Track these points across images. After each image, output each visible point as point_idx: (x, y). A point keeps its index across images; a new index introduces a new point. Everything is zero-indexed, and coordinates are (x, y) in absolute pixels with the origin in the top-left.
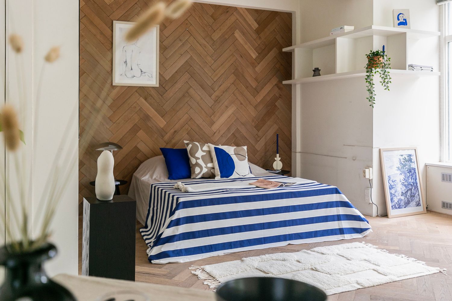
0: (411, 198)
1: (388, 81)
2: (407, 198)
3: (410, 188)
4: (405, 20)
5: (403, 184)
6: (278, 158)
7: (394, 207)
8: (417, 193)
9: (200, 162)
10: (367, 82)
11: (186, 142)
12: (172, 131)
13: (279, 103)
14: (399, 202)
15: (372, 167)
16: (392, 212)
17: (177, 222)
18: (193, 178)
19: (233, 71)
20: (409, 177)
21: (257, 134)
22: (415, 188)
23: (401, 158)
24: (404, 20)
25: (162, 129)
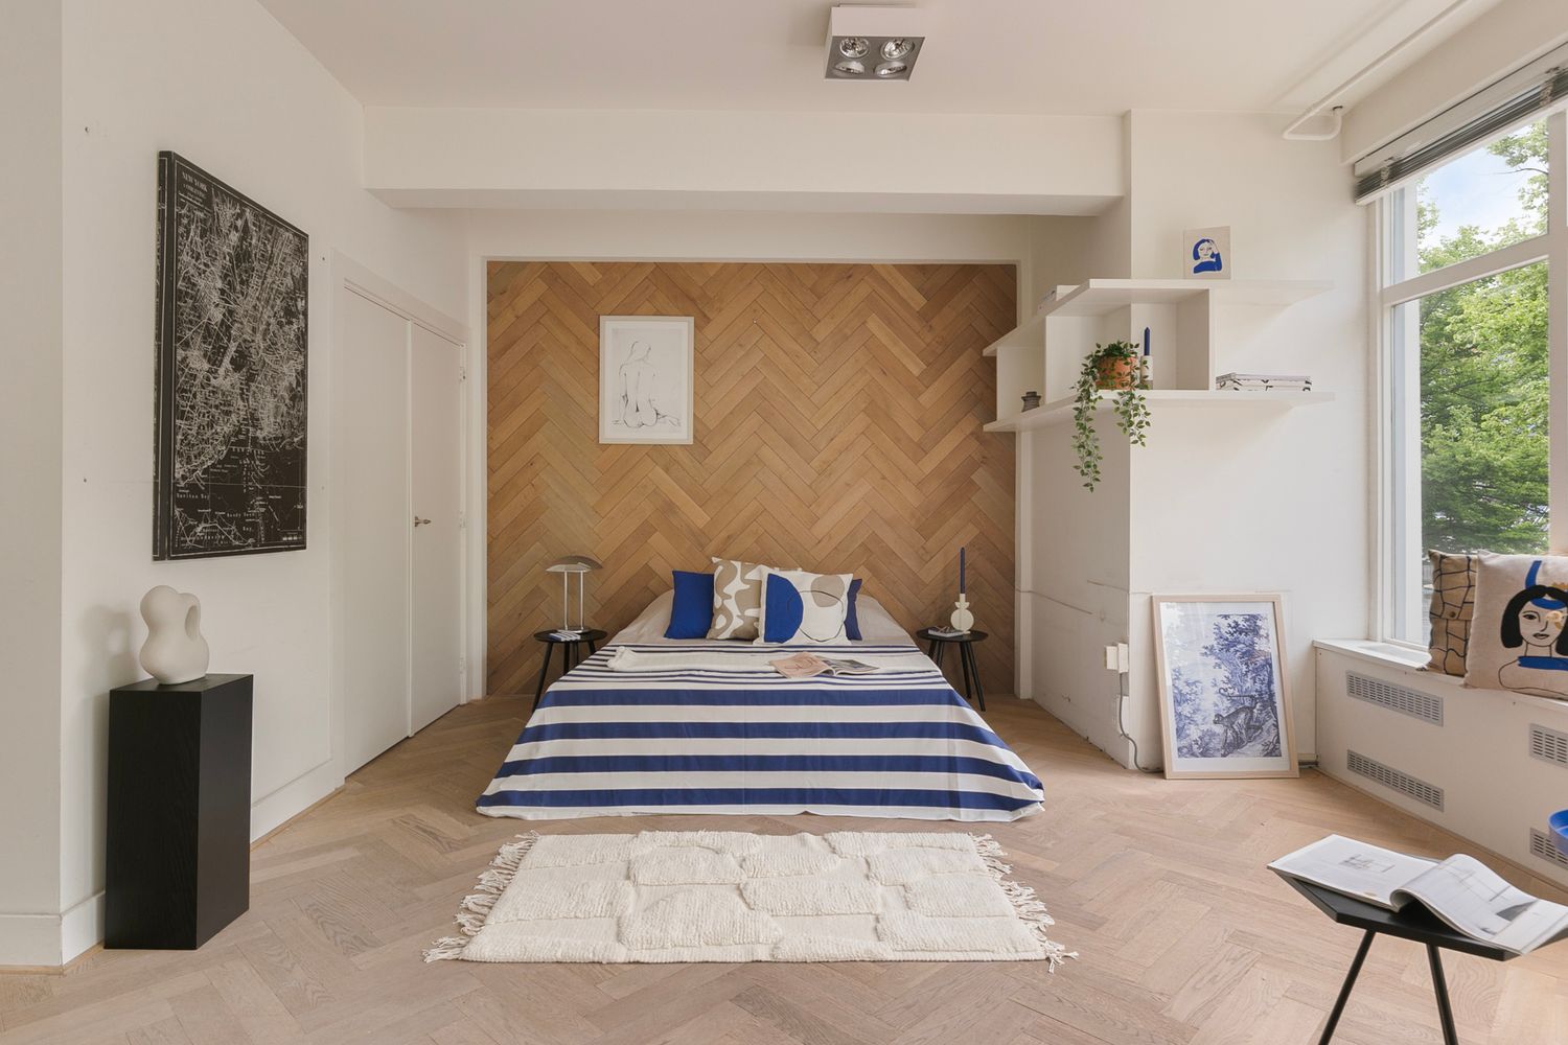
0: (1247, 731)
1: (1141, 422)
2: (1234, 731)
3: (1247, 704)
4: (1217, 256)
5: (1222, 693)
6: (962, 603)
7: (1185, 750)
8: (1272, 721)
9: (731, 605)
10: (1078, 424)
11: (715, 560)
12: (724, 535)
13: (980, 476)
14: (1207, 739)
15: (1125, 641)
16: (1175, 763)
17: (541, 734)
18: (712, 639)
19: (864, 406)
20: (1246, 674)
21: (922, 547)
22: (1264, 707)
23: (1224, 623)
24: (1213, 256)
25: (701, 530)
